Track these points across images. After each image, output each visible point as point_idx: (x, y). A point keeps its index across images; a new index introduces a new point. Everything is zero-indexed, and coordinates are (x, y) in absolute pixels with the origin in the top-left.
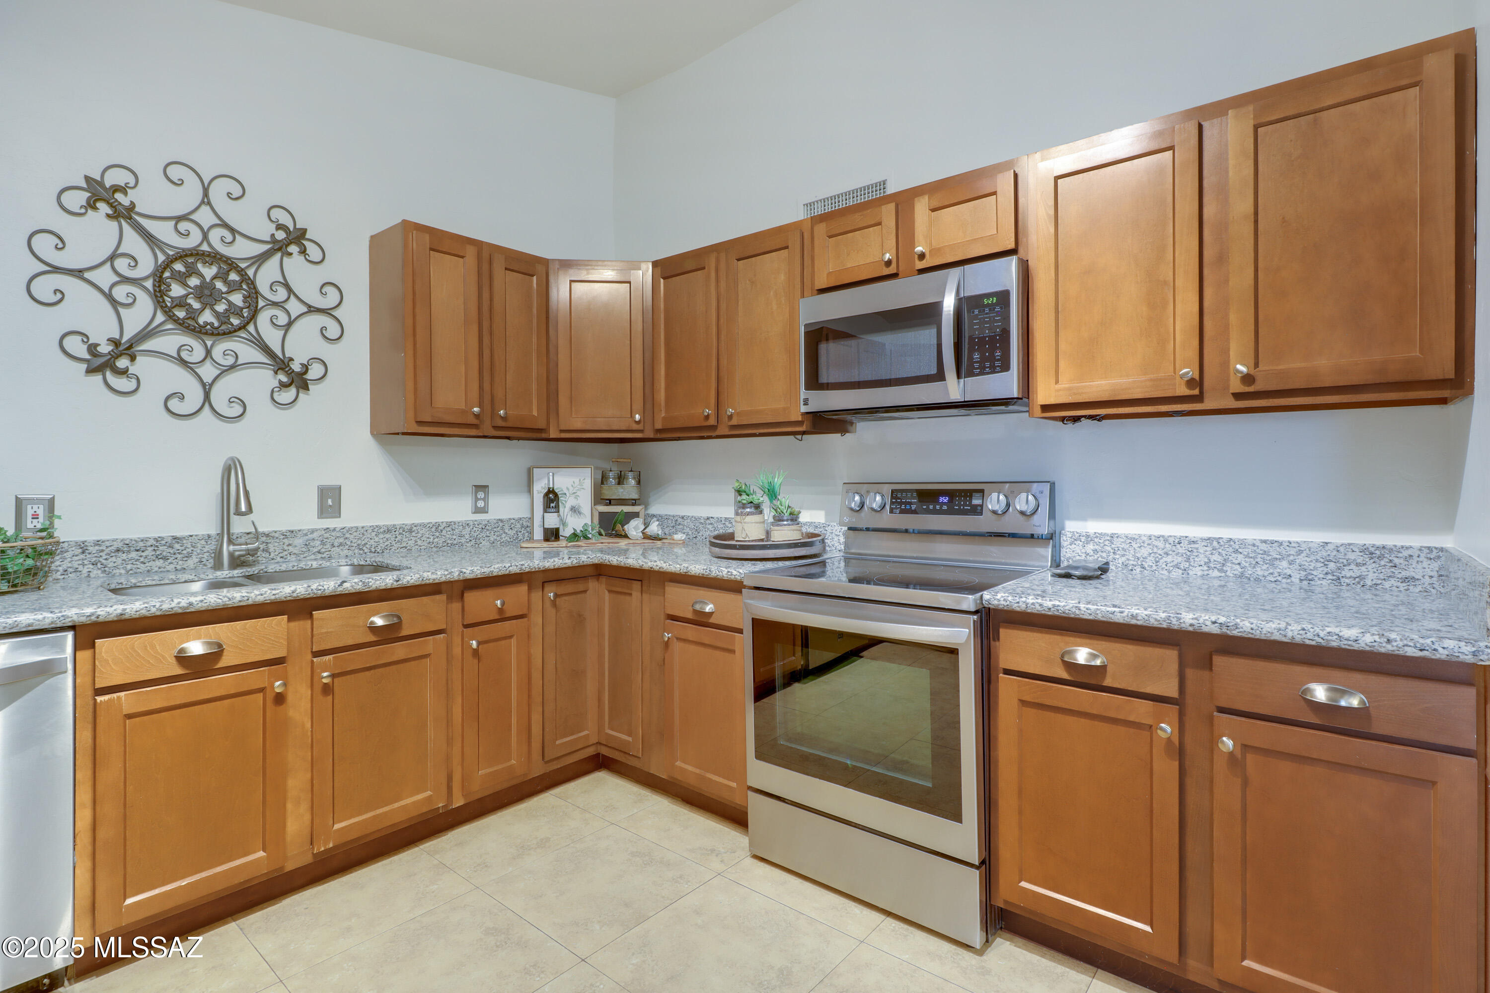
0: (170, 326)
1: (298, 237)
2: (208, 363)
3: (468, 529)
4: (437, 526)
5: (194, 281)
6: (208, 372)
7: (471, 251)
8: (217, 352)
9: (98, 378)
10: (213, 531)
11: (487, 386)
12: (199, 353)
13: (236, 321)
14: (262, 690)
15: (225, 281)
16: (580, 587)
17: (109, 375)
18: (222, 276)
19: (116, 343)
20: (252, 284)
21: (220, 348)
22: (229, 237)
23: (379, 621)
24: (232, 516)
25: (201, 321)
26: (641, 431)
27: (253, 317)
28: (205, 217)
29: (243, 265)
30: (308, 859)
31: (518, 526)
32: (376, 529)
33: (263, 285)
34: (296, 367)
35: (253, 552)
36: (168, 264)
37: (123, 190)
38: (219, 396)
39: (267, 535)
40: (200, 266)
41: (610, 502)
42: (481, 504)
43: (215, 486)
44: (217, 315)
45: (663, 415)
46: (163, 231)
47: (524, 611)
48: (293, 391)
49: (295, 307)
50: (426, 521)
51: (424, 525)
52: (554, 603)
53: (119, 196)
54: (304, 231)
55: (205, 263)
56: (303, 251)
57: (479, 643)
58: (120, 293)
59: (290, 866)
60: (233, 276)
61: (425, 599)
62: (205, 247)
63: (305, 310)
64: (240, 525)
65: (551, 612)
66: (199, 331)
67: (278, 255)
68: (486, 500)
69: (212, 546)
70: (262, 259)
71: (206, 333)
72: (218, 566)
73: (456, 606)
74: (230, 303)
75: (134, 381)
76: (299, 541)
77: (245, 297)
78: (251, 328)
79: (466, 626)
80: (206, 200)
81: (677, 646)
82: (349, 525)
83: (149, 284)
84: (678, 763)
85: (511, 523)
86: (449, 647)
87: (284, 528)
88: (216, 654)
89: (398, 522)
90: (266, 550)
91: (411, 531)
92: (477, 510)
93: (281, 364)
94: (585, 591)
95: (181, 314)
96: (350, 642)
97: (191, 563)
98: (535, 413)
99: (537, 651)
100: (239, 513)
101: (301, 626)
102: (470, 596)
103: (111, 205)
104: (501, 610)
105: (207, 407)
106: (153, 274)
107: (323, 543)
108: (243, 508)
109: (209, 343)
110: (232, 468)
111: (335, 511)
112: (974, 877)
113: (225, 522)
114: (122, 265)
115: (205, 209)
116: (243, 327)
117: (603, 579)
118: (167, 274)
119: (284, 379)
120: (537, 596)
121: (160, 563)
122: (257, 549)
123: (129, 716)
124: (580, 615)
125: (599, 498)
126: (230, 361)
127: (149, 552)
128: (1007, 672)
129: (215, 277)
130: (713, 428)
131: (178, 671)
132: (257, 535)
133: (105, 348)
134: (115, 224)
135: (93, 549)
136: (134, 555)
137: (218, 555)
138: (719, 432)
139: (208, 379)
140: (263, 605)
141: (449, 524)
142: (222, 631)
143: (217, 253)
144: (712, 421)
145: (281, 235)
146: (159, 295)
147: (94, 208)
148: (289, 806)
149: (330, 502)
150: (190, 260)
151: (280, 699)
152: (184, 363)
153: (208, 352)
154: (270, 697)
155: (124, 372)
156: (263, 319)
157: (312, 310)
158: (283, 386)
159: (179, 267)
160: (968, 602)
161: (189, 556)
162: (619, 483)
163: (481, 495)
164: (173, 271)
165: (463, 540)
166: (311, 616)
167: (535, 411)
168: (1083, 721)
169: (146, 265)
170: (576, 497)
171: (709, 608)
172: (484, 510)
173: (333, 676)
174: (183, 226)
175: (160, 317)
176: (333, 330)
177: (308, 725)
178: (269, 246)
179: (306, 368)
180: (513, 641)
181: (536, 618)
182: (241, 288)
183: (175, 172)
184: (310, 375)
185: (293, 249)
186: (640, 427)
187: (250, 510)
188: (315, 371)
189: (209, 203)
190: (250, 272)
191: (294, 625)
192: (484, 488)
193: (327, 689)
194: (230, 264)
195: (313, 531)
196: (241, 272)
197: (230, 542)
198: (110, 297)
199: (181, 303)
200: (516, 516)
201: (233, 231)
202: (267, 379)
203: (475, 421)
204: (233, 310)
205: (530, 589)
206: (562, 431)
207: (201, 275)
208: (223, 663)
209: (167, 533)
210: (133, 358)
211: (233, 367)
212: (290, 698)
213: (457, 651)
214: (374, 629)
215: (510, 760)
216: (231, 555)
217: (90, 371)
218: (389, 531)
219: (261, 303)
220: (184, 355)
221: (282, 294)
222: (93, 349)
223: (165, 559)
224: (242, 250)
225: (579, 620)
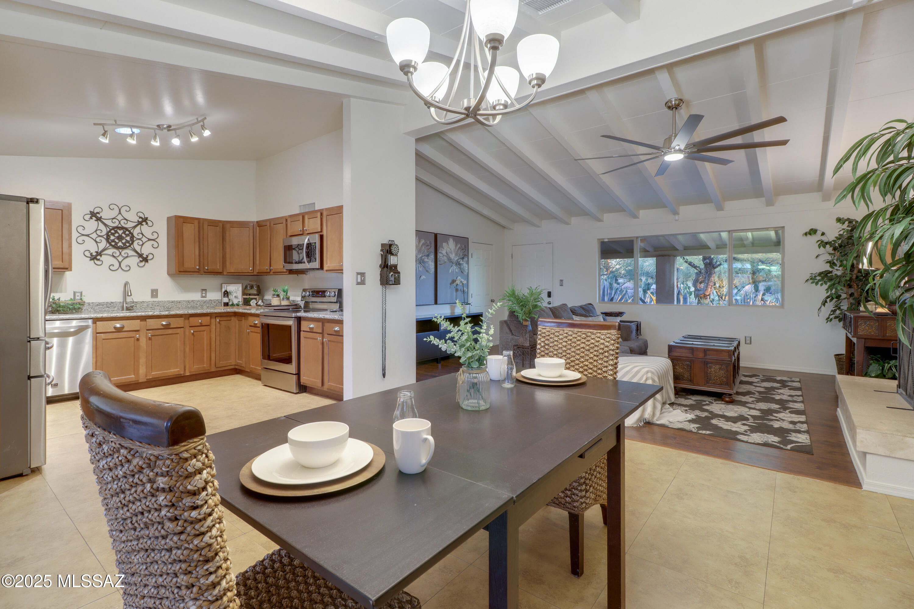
0: (110, 247)
1: (145, 220)
2: (120, 256)
3: (199, 302)
4: (188, 301)
5: (117, 235)
6: (120, 259)
7: (196, 222)
8: (123, 253)
9: (92, 261)
10: (122, 301)
11: (202, 260)
12: (118, 253)
13: (128, 245)
14: (133, 337)
15: (125, 234)
16: (229, 319)
17: (95, 261)
18: (124, 233)
19: (97, 252)
20: (132, 234)
21: (124, 252)
22: (126, 222)
23: (164, 323)
24: (127, 296)
25: (118, 245)
26: (253, 273)
27: (132, 243)
28: (120, 217)
29: (130, 229)
30: (145, 380)
31: (217, 302)
32: (169, 302)
33: (135, 234)
34: (145, 256)
35: (132, 307)
36: (110, 231)
37: (98, 213)
38: (123, 265)
39: (136, 302)
40: (118, 231)
41: (247, 295)
42: (204, 295)
43: (122, 289)
44: (123, 243)
45: (258, 268)
46: (109, 223)
47: (209, 324)
48: (144, 263)
49: (144, 239)
50: (185, 300)
51: (184, 301)
52: (219, 323)
53: (98, 215)
54: (147, 218)
55: (120, 230)
56: (147, 224)
57: (194, 332)
58: (98, 239)
59: (140, 381)
60: (127, 233)
61: (177, 319)
62: (120, 226)
63: (147, 240)
64: (129, 299)
65: (218, 325)
66: (118, 248)
67: (140, 225)
68: (206, 293)
69: (121, 305)
70: (135, 227)
71: (120, 248)
72: (123, 310)
73: (187, 321)
74: (126, 240)
75: (101, 262)
76: (145, 304)
77: (130, 238)
78: (132, 246)
79: (190, 327)
80: (120, 213)
81: (251, 333)
82: (160, 300)
83: (105, 237)
84: (251, 366)
85: (214, 301)
86: (184, 332)
87: (141, 300)
88: (123, 327)
89: (176, 300)
90: (136, 306)
91: (180, 302)
92: (202, 297)
93: (140, 255)
94: (231, 320)
95: (113, 244)
96: (156, 328)
97: (116, 309)
98: (218, 268)
99: (213, 336)
100: (128, 296)
101: (143, 323)
102: (191, 319)
103: (96, 217)
104: (201, 323)
105: (120, 268)
106: (106, 234)
107: (152, 305)
108: (129, 294)
109: (120, 251)
110: (126, 284)
111: (156, 296)
112: (295, 378)
113: (125, 298)
114: (98, 232)
115: (120, 215)
116: (130, 246)
117: (236, 316)
118: (110, 234)
119: (141, 259)
120: (213, 320)
121: (108, 309)
122: (133, 306)
123: (104, 339)
124: (229, 327)
125: (244, 294)
126: (126, 255)
127: (105, 306)
128: (303, 331)
129: (122, 233)
130: (269, 273)
131: (114, 330)
132: (133, 302)
133: (94, 254)
134: (97, 222)
135: (91, 304)
136: (101, 306)
137: (123, 307)
138: (271, 274)
139: (120, 260)
140: (134, 317)
141: (193, 301)
142: (124, 322)
143: (123, 227)
144: (268, 271)
145: (140, 220)
146: (108, 239)
147: (92, 219)
148: (140, 366)
149: (154, 294)
150: (116, 229)
151: (138, 340)
152: (114, 256)
153: (120, 253)
154: (136, 339)
155: (99, 260)
156: (135, 243)
157: (149, 240)
158: (141, 261)
159: (113, 231)
160: (294, 315)
161: (115, 307)
162: (251, 289)
163: (204, 292)
164: (111, 233)
165: (197, 306)
166: (146, 321)
167: (218, 267)
168: (312, 340)
169: (104, 232)
170: (237, 293)
171: (256, 322)
172: (205, 297)
173: (152, 336)
174: (114, 220)
175: (108, 245)
176: (156, 245)
177: (145, 347)
178: (137, 223)
179: (147, 256)
180: (205, 332)
181: (213, 327)
182: (129, 236)
183: (112, 207)
184: (149, 258)
185: (144, 223)
186: (252, 272)
187: (131, 295)
188: (150, 257)
189: (121, 214)
190: (132, 231)
191: (142, 323)
192: (205, 290)
193: (150, 339)
194: (127, 229)
195: (149, 302)
196: (129, 231)
197: (126, 304)
198: (95, 241)
199: (113, 241)
200: (216, 299)
201: (127, 220)
202: (137, 260)
203: (198, 271)
204: (127, 241)
205: (211, 318)
206: (228, 273)
207: (118, 233)
208: (125, 329)
209: (109, 301)
210: (101, 256)
211: (127, 257)
212: (141, 340)
213: (187, 333)
214: (162, 325)
215: (204, 365)
216: (126, 307)
217: (91, 260)
218: (173, 302)
219: (135, 239)
220: (114, 254)
221: (141, 236)
222: (91, 254)
223: (109, 308)
224: (129, 225)
225: (228, 328)
